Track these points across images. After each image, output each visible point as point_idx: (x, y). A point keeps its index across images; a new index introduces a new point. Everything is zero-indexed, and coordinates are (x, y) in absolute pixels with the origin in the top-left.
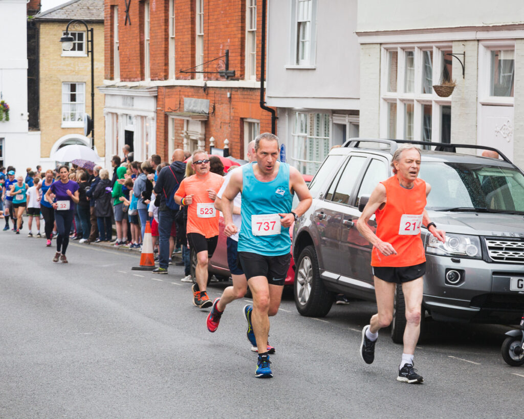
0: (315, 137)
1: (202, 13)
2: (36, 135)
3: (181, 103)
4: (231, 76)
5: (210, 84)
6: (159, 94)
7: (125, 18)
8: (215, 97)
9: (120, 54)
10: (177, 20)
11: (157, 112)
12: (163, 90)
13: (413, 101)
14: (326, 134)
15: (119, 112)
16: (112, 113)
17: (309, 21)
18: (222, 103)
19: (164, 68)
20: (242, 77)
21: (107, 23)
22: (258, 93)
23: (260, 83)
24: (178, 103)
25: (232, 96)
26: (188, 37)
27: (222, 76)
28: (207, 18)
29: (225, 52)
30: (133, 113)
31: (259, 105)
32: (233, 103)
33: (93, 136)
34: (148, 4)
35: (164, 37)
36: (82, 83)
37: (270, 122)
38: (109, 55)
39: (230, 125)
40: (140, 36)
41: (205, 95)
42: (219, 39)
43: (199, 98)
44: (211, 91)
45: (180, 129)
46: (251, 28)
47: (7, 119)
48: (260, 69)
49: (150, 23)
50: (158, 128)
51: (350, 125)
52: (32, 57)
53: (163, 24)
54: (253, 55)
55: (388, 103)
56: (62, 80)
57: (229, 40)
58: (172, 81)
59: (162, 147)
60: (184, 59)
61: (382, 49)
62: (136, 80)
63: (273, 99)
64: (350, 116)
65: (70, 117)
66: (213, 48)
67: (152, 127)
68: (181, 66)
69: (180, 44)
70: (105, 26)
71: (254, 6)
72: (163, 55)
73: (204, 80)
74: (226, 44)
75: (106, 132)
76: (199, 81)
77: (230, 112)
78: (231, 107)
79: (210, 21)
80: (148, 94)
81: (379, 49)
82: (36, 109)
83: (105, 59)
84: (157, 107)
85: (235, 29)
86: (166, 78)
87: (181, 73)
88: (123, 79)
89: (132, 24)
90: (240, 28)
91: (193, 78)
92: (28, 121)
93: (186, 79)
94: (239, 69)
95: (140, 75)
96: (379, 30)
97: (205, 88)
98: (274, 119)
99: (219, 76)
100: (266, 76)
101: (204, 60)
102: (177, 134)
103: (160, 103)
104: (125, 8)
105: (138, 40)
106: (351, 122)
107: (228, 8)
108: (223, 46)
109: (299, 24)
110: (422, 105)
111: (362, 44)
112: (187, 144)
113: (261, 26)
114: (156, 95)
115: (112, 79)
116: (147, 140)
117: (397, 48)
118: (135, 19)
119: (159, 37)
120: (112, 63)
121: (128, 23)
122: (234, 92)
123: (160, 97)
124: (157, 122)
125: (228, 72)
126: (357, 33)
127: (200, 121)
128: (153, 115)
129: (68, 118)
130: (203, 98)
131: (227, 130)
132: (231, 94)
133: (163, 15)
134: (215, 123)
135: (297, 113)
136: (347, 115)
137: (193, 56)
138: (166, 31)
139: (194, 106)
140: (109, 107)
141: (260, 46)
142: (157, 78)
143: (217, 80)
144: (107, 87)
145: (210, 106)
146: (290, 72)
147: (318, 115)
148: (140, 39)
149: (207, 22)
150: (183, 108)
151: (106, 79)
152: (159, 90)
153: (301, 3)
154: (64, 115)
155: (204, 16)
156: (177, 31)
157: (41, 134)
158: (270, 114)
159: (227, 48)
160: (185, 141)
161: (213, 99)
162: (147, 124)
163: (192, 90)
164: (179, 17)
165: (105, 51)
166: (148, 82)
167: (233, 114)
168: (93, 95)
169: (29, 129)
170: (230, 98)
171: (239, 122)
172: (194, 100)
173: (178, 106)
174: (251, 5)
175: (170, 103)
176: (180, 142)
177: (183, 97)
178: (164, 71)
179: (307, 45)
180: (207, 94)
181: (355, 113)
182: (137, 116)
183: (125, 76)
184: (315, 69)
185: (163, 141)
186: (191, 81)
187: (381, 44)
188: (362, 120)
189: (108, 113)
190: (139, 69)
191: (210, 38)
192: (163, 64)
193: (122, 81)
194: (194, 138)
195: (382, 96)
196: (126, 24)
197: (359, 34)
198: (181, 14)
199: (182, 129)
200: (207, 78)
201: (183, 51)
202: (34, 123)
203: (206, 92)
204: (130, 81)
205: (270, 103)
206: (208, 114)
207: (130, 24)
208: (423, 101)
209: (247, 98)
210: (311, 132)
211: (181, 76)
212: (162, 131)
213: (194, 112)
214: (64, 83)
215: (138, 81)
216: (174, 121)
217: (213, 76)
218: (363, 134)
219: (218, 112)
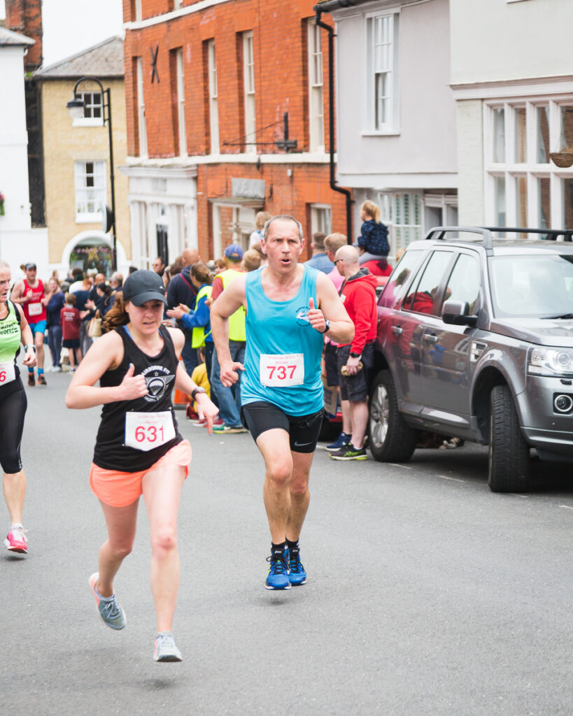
0: (402, 225)
1: (252, 64)
2: (41, 233)
3: (228, 186)
4: (292, 148)
5: (267, 158)
6: (200, 174)
7: (151, 73)
8: (272, 176)
9: (147, 123)
10: (219, 74)
11: (197, 198)
12: (205, 169)
13: (525, 173)
14: (417, 222)
15: (148, 200)
16: (140, 203)
17: (390, 72)
18: (282, 184)
19: (204, 139)
21: (128, 80)
22: (327, 169)
23: (329, 155)
24: (224, 185)
25: (295, 175)
26: (234, 97)
27: (281, 148)
28: (258, 70)
29: (283, 115)
30: (166, 201)
31: (328, 185)
32: (295, 184)
33: (114, 233)
34: (182, 54)
35: (203, 97)
36: (101, 162)
37: (344, 207)
38: (132, 123)
39: (293, 212)
40: (172, 97)
41: (258, 173)
42: (275, 98)
43: (251, 178)
44: (266, 169)
45: (228, 219)
46: (316, 82)
47: (2, 213)
48: (328, 137)
49: (185, 79)
50: (199, 220)
51: (447, 210)
52: (34, 129)
53: (201, 79)
54: (320, 119)
55: (495, 177)
56: (74, 158)
57: (287, 100)
58: (215, 156)
59: (206, 244)
60: (231, 127)
61: (485, 106)
62: (168, 156)
63: (346, 177)
64: (448, 196)
65: (87, 209)
66: (267, 111)
67: (192, 218)
68: (227, 136)
69: (224, 106)
70: (126, 84)
71: (319, 53)
72: (203, 121)
73: (257, 154)
74: (284, 105)
75: (132, 226)
76: (251, 155)
77: (293, 196)
78: (294, 189)
79: (262, 75)
80: (185, 176)
81: (480, 107)
82: (41, 197)
83: (128, 129)
84: (197, 191)
85: (295, 84)
86: (208, 152)
87: (226, 145)
88: (153, 154)
89: (161, 80)
90: (301, 83)
91: (242, 151)
92: (31, 215)
93: (233, 153)
94: (303, 138)
95: (173, 150)
96: (479, 81)
97: (259, 165)
98: (350, 204)
99: (276, 148)
100: (338, 146)
101: (257, 128)
102: (224, 228)
103: (201, 186)
104: (151, 60)
105: (170, 102)
106: (448, 205)
107: (285, 57)
108: (281, 108)
109: (377, 75)
110: (538, 178)
111: (458, 100)
112: (238, 240)
113: (328, 80)
114: (195, 175)
115: (137, 155)
116: (186, 236)
117: (502, 105)
118: (164, 74)
119: (196, 98)
120: (136, 135)
121: (156, 81)
122: (296, 169)
123: (200, 178)
124: (198, 212)
125: (288, 141)
126: (451, 86)
127: (253, 208)
128: (192, 202)
129: (84, 208)
130: (256, 178)
132: (293, 172)
133: (201, 68)
135: (379, 194)
136: (443, 195)
137: (242, 122)
138: (206, 89)
139: (245, 190)
140: (136, 194)
141: (328, 106)
142: (196, 153)
143: (274, 153)
144: (131, 166)
145: (266, 188)
146: (368, 140)
147: (406, 196)
148: (172, 100)
149: (259, 77)
150: (231, 192)
151: (129, 155)
152: (200, 169)
153: (380, 47)
154: (79, 205)
155: (255, 69)
156: (220, 89)
157: (49, 232)
158: (344, 196)
159: (285, 110)
160: (235, 236)
161: (270, 179)
162: (186, 215)
163: (242, 167)
164: (222, 71)
165: (127, 118)
166: (184, 159)
167: (296, 198)
168: (112, 178)
169: (32, 226)
170: (292, 177)
171: (304, 209)
172: (244, 181)
173: (225, 189)
174: (316, 52)
175: (214, 185)
176: (229, 237)
177: (231, 177)
178: (204, 143)
179: (389, 104)
180: (262, 173)
181: (452, 192)
182: (171, 205)
183: (154, 151)
184: (398, 136)
185: (206, 236)
186: (241, 155)
187: (482, 100)
188: (462, 201)
189: (133, 202)
190: (172, 142)
191: (263, 97)
192: (204, 134)
193: (150, 158)
194: (246, 231)
195: (487, 168)
196: (153, 81)
197: (454, 87)
198: (224, 67)
199: (231, 221)
200: (260, 152)
201: (229, 116)
202: (38, 218)
203: (260, 169)
204: (161, 157)
205: (342, 182)
206: (265, 199)
207: (159, 81)
208: (539, 173)
209: (314, 177)
210: (398, 219)
211: (227, 149)
212: (205, 223)
213: (245, 197)
214: (78, 162)
215: (171, 157)
216: (220, 208)
217: (268, 148)
218: (464, 220)
219: (276, 196)
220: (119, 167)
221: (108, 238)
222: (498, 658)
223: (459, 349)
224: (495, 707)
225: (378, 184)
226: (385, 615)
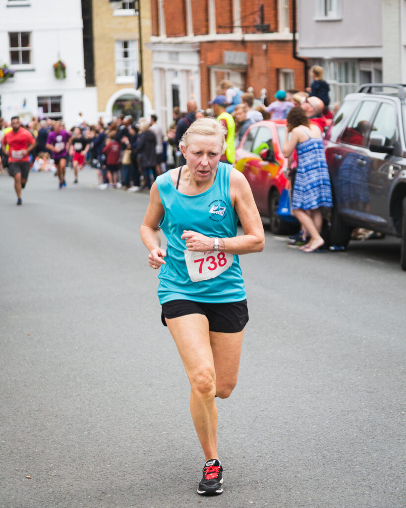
0: (343, 83)
2: (92, 91)
3: (221, 57)
4: (266, 29)
5: (249, 37)
6: (202, 48)
8: (252, 49)
9: (166, 12)
11: (200, 66)
12: (205, 45)
14: (354, 81)
15: (166, 67)
16: (160, 69)
18: (259, 55)
19: (205, 23)
20: (276, 30)
22: (291, 45)
23: (292, 35)
24: (219, 56)
27: (258, 30)
29: (260, 6)
30: (178, 68)
31: (291, 55)
32: (268, 55)
33: (142, 90)
36: (133, 41)
37: (303, 71)
38: (154, 13)
39: (267, 75)
41: (243, 47)
43: (238, 51)
44: (249, 45)
47: (64, 77)
48: (292, 21)
50: (202, 81)
51: (375, 72)
52: (87, 18)
54: (286, 9)
56: (115, 38)
58: (213, 36)
59: (207, 97)
60: (224, 15)
62: (180, 35)
63: (304, 50)
64: (375, 63)
65: (124, 73)
66: (249, 3)
67: (196, 80)
68: (221, 21)
72: (204, 11)
73: (242, 34)
75: (155, 85)
76: (238, 35)
77: (267, 64)
78: (268, 59)
80: (191, 49)
82: (91, 66)
83: (152, 17)
84: (200, 61)
86: (207, 33)
87: (220, 28)
88: (169, 35)
91: (232, 32)
92: (85, 77)
93: (225, 34)
94: (273, 22)
95: (183, 31)
97: (243, 42)
98: (307, 69)
99: (255, 29)
100: (298, 28)
101: (242, 15)
103: (203, 57)
106: (375, 69)
108: (259, 1)
114: (198, 49)
115: (158, 35)
116: (192, 92)
120: (157, 20)
122: (269, 45)
123: (203, 51)
124: (201, 75)
125: (264, 25)
127: (239, 72)
128: (196, 68)
129: (122, 73)
130: (242, 51)
131: (264, 80)
132: (267, 47)
134: (253, 74)
135: (327, 62)
136: (372, 62)
137: (231, 12)
139: (234, 59)
140: (157, 62)
142: (200, 33)
143: (254, 33)
144: (154, 43)
145: (248, 58)
146: (320, 24)
147: (346, 63)
150: (224, 61)
151: (153, 35)
152: (202, 45)
154: (119, 71)
157: (97, 90)
158: (303, 64)
159: (262, 3)
161: (251, 51)
162: (192, 78)
163: (232, 44)
165: (151, 9)
166: (191, 38)
167: (269, 65)
169: (86, 85)
170: (266, 51)
171: (274, 73)
172: (233, 53)
173: (219, 59)
175: (212, 56)
177: (224, 50)
178: (204, 26)
180: (245, 47)
181: (379, 60)
182: (182, 71)
183: (170, 32)
184: (341, 20)
185: (206, 91)
186: (230, 35)
188: (385, 66)
189: (156, 69)
190: (183, 26)
192: (204, 20)
193: (168, 37)
195: (403, 43)
200: (244, 32)
201: (222, 8)
202: (90, 80)
203: (244, 45)
204: (175, 37)
205: (302, 54)
206: (247, 65)
209: (282, 50)
210: (340, 79)
211: (221, 30)
212: (205, 83)
213: (233, 64)
214: (118, 41)
215: (182, 36)
216: (216, 73)
217: (250, 30)
218: (387, 78)
219: (256, 64)
220: (146, 44)
221: (137, 93)
222: (402, 385)
223: (382, 170)
224: (399, 419)
225: (327, 55)
226: (324, 355)
